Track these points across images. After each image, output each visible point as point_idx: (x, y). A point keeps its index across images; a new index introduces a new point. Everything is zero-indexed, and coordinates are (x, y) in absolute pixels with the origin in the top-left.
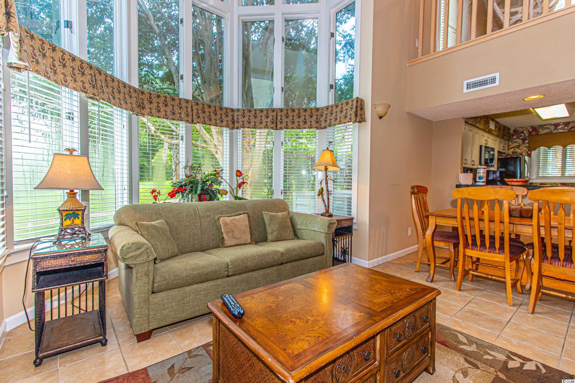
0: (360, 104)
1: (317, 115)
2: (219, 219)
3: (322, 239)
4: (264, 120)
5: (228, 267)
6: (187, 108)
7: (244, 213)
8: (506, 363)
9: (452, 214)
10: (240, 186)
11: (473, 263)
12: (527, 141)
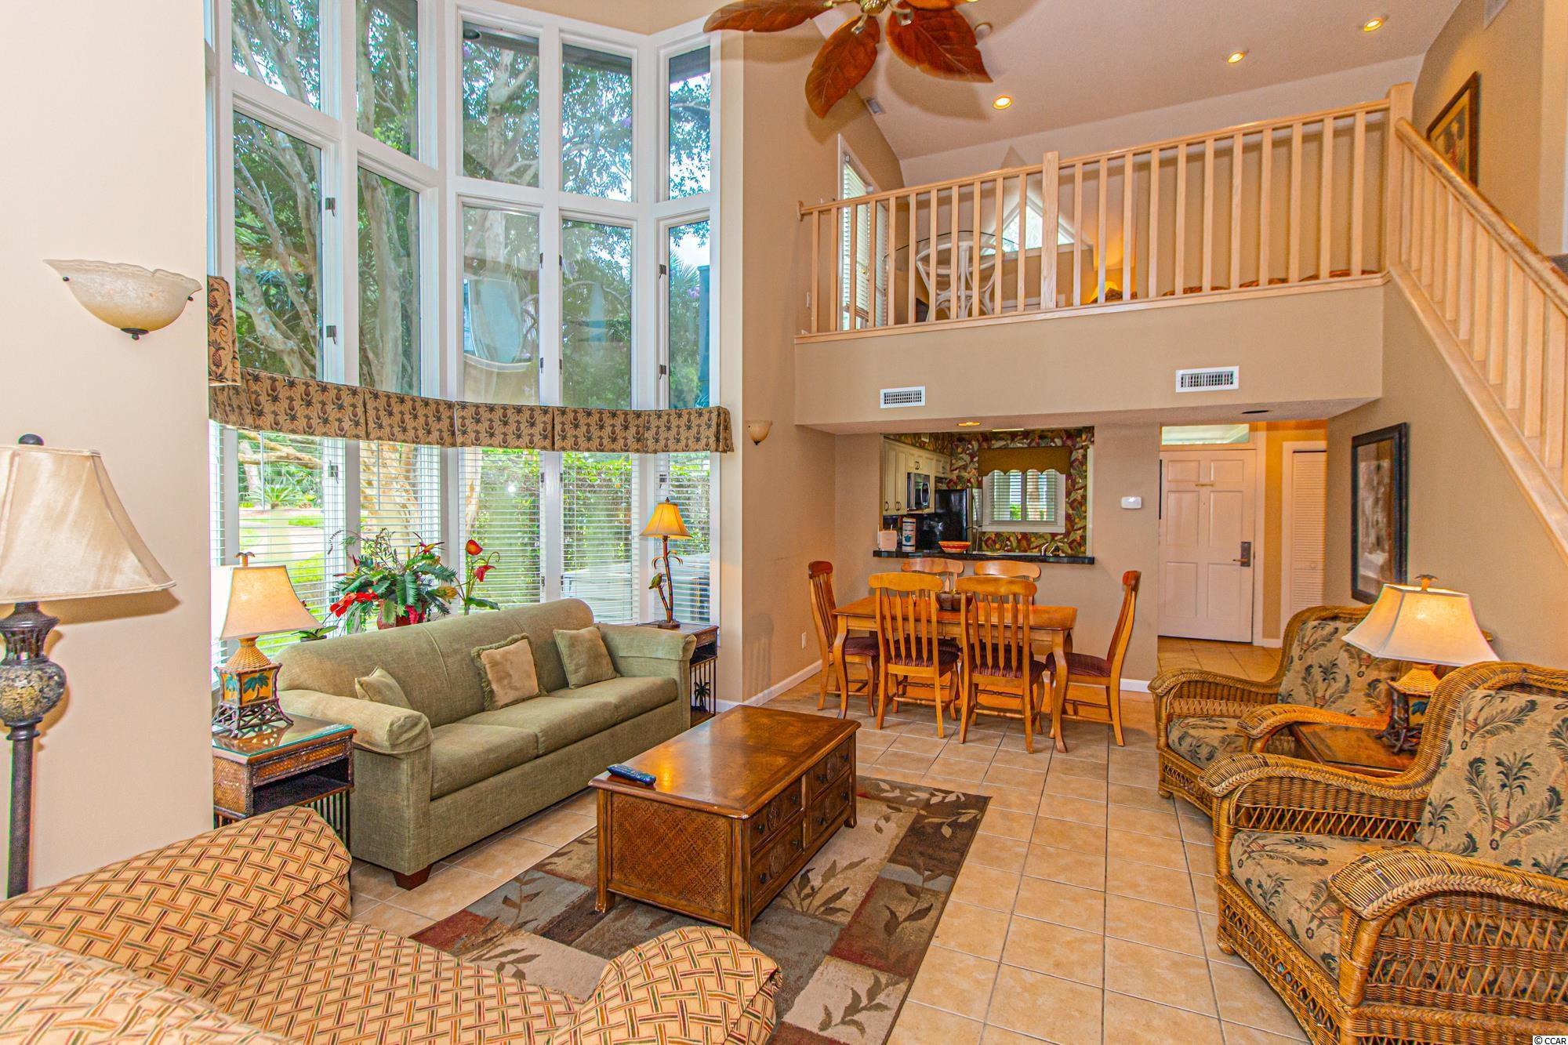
0: (723, 417)
1: (638, 426)
2: (479, 655)
3: (673, 672)
4: (525, 430)
5: (537, 742)
6: (354, 406)
7: (523, 638)
8: (929, 800)
9: (868, 611)
10: (481, 574)
11: (899, 684)
12: (976, 459)
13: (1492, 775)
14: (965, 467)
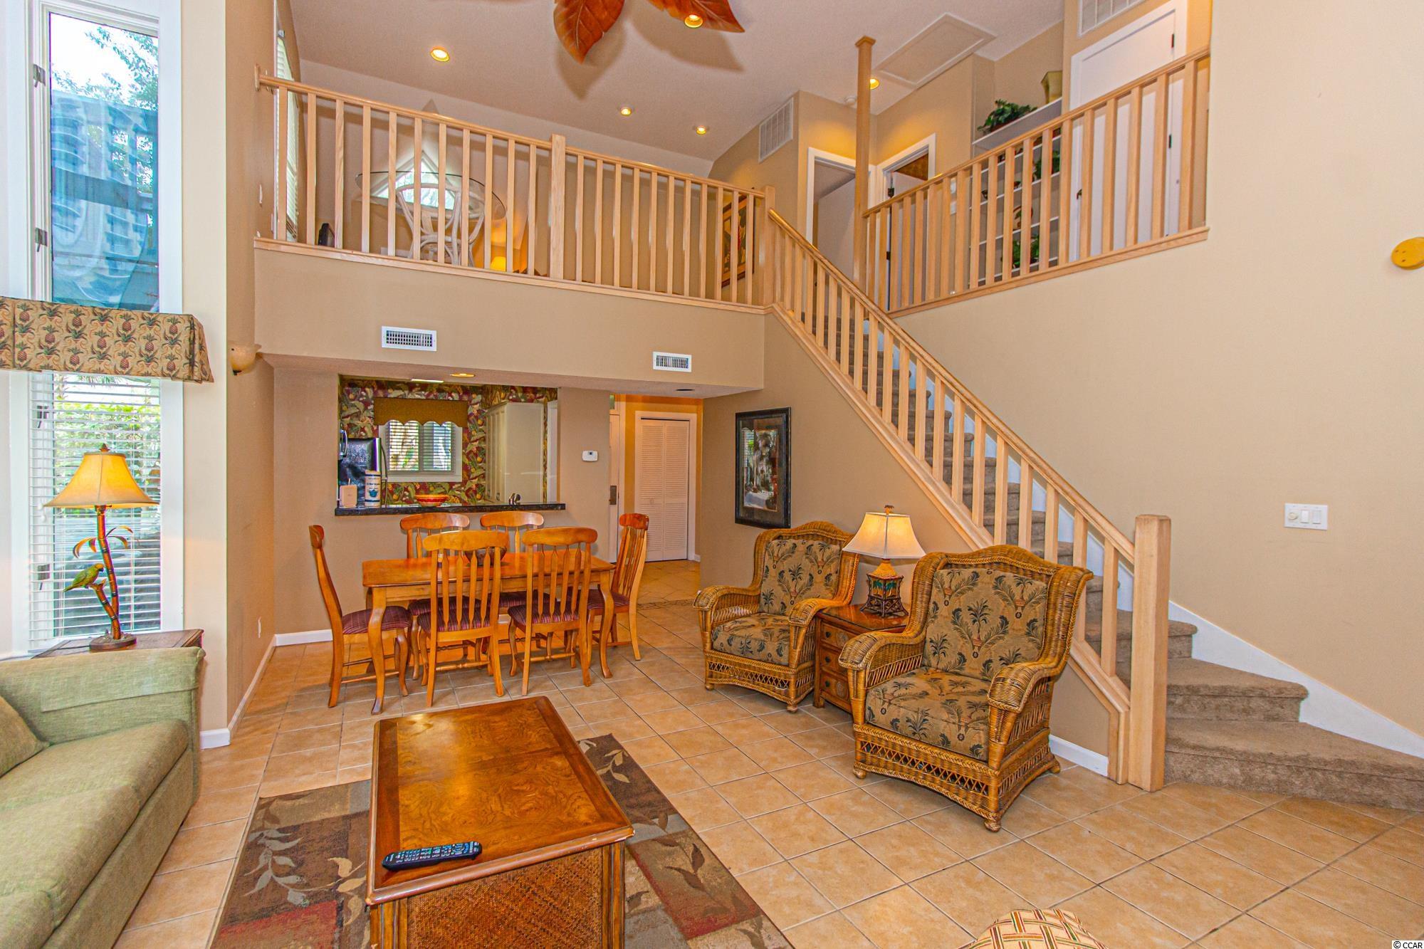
12: (371, 407)
13: (966, 617)
14: (358, 415)
